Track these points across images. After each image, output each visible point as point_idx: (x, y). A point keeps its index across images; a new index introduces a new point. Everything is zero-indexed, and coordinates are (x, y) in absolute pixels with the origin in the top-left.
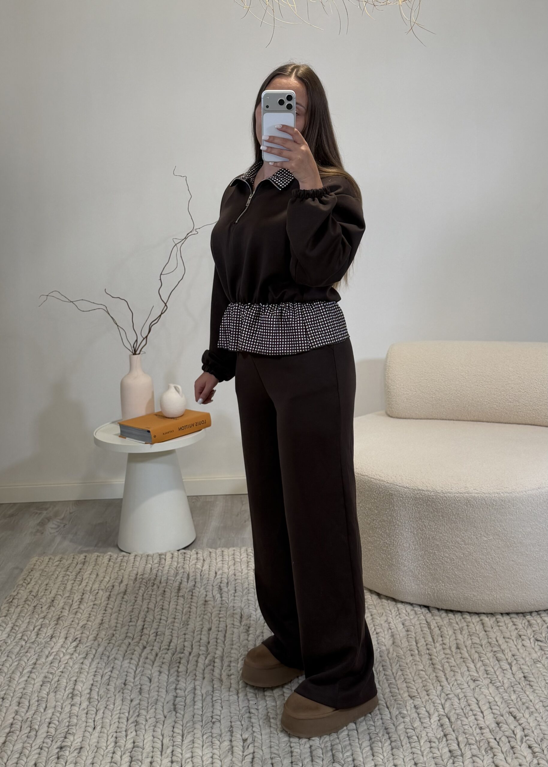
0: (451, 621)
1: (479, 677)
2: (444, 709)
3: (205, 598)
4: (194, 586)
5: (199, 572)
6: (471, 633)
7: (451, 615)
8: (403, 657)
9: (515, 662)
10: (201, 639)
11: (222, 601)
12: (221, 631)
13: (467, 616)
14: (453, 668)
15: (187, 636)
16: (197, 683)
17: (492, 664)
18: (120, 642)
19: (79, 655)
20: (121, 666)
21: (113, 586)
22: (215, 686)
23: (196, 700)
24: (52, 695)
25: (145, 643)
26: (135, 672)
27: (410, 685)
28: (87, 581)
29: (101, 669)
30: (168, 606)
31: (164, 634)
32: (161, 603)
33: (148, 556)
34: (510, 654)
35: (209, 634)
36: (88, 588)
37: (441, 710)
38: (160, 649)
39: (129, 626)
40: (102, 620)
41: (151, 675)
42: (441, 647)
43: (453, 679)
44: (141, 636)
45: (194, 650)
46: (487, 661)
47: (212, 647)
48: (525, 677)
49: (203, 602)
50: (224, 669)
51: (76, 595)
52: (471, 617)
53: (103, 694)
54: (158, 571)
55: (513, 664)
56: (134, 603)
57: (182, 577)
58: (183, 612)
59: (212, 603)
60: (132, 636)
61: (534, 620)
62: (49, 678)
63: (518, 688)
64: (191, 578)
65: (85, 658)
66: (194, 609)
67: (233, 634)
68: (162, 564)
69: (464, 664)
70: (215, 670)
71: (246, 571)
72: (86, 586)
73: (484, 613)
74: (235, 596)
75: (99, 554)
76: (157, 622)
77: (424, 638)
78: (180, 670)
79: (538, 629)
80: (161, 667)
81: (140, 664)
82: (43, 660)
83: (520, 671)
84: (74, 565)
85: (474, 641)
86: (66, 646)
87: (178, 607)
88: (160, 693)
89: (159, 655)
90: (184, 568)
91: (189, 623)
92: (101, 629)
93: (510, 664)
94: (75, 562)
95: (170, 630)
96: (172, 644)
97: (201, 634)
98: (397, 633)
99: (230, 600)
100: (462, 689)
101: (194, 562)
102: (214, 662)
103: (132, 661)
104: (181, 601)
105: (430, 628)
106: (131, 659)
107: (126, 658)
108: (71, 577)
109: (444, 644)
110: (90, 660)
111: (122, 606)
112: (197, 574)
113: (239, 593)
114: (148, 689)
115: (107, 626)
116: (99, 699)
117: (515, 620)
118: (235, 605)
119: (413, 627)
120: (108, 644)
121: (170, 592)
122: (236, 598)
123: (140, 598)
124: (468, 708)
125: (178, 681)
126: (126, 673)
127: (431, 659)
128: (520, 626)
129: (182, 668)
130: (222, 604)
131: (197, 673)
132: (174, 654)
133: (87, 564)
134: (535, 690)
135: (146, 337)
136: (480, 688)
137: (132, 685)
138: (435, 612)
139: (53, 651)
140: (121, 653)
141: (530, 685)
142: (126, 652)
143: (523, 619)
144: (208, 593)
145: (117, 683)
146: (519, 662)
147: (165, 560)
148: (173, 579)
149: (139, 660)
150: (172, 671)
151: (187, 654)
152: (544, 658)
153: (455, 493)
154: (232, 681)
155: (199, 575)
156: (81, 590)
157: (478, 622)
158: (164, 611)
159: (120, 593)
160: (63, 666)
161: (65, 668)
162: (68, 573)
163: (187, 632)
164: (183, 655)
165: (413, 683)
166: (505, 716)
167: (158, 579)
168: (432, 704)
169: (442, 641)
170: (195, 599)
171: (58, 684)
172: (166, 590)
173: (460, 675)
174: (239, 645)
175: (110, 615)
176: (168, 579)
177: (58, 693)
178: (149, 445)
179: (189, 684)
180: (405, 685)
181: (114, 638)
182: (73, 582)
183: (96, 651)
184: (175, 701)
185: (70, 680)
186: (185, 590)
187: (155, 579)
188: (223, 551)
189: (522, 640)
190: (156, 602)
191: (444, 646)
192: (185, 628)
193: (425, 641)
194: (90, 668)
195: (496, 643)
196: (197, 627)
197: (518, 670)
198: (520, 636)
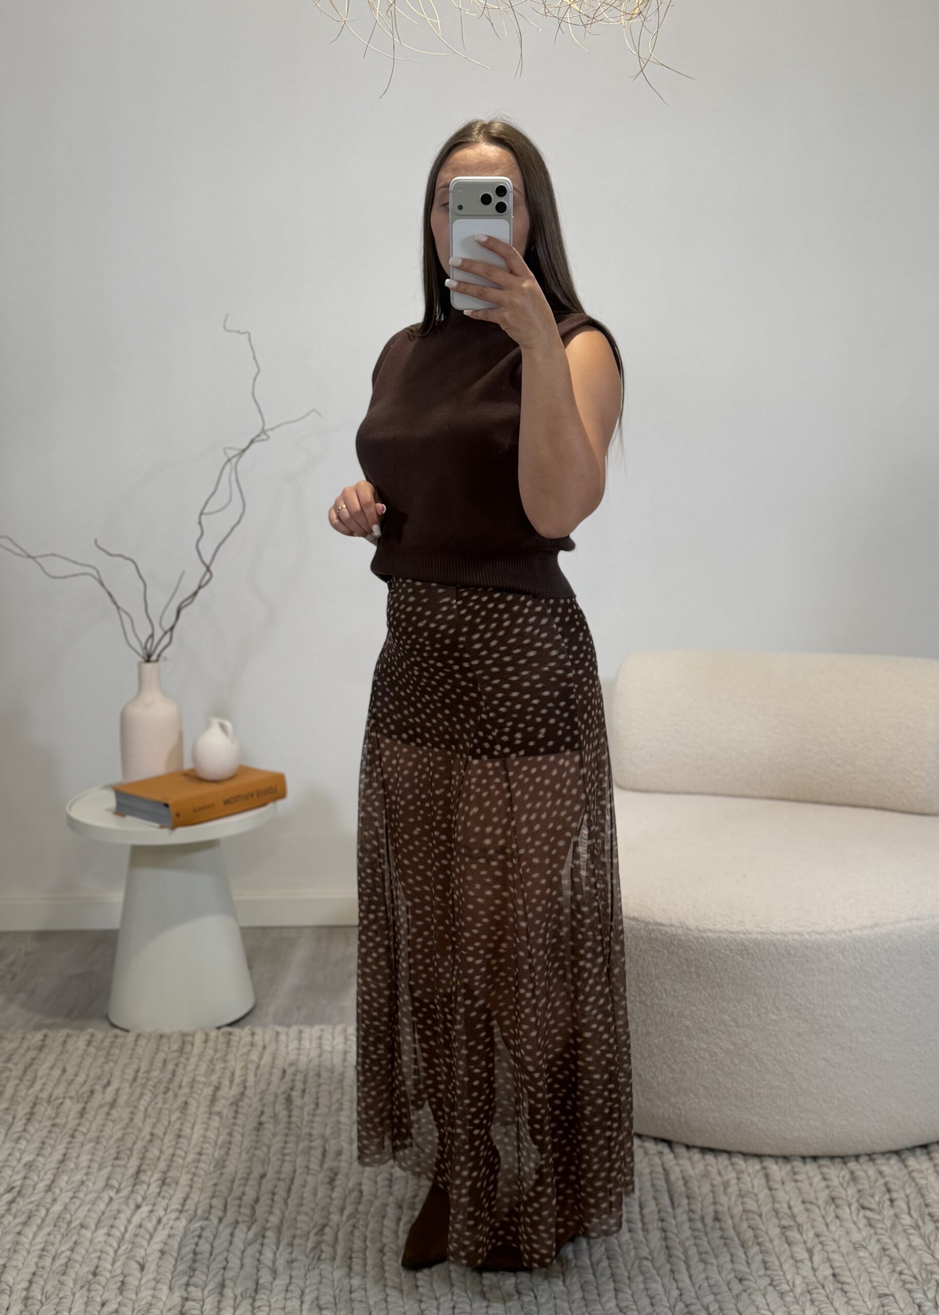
0: (709, 1168)
1: (751, 1274)
3: (260, 1117)
4: (242, 1094)
5: (252, 1067)
6: (743, 1193)
7: (710, 1158)
9: (819, 1247)
10: (243, 1194)
11: (290, 1123)
12: (284, 1180)
13: (739, 1161)
14: (704, 1256)
15: (220, 1188)
16: (229, 1274)
17: (777, 1249)
18: (95, 1195)
19: (15, 1217)
20: (91, 1241)
21: (92, 1092)
22: (261, 1281)
23: (223, 1304)
25: (139, 1199)
26: (116, 1252)
27: (622, 1285)
28: (43, 1080)
29: (53, 1244)
30: (190, 1131)
31: (177, 1183)
32: (177, 1126)
33: (161, 1036)
34: (811, 1234)
35: (260, 1185)
36: (45, 1095)
38: (166, 1210)
39: (113, 1166)
40: (65, 1155)
41: (146, 1257)
42: (685, 1217)
43: (703, 1276)
44: (134, 1185)
45: (229, 1213)
46: (769, 1245)
47: (263, 1209)
48: (834, 1275)
49: (255, 1125)
50: (281, 1248)
51: (22, 1105)
52: (745, 1161)
53: (51, 1290)
55: (816, 1251)
56: (128, 1124)
57: (220, 1078)
58: (216, 1142)
59: (269, 1126)
60: (116, 1184)
61: (862, 1170)
63: (819, 1295)
64: (237, 1080)
65: (25, 1224)
66: (237, 1137)
67: (304, 1186)
68: (186, 1053)
69: (725, 1249)
70: (263, 1252)
71: (341, 1069)
72: (41, 1090)
73: (771, 1156)
74: (314, 1115)
75: (70, 1032)
76: (166, 1160)
77: (655, 1198)
78: (199, 1249)
79: (867, 1187)
80: (165, 1244)
81: (127, 1236)
84: (22, 1051)
85: (748, 1207)
87: (209, 1134)
88: (157, 1293)
89: (164, 1220)
90: (225, 1061)
91: (227, 1163)
92: (60, 1170)
93: (810, 1251)
94: (25, 1046)
95: (190, 1176)
96: (188, 1202)
97: (245, 1185)
99: (305, 1122)
100: (715, 1295)
101: (246, 1049)
102: (264, 1237)
103: (113, 1232)
104: (215, 1122)
105: (667, 1180)
106: (112, 1226)
107: (101, 1224)
108: (14, 1074)
109: (692, 1211)
110: (35, 1228)
111: (105, 1128)
112: (249, 1071)
113: (322, 1110)
114: (137, 1283)
115: (72, 1166)
116: (44, 1300)
117: (825, 1170)
118: (315, 1132)
120: (73, 1198)
121: (196, 1104)
122: (317, 1119)
123: (140, 1115)
125: (194, 1270)
126: (98, 1254)
127: (665, 1239)
128: (835, 1182)
129: (204, 1247)
130: (289, 1129)
131: (231, 1255)
132: (191, 1221)
133: (46, 1051)
134: (850, 1299)
135: (172, 629)
136: (750, 1295)
137: (108, 1275)
138: (682, 1151)
140: (95, 1216)
141: (842, 1290)
142: (103, 1213)
143: (842, 1169)
144: (266, 1109)
145: (81, 1273)
146: (826, 1248)
147: (193, 1044)
148: (204, 1079)
149: (126, 1229)
150: (185, 1251)
151: (215, 1221)
152: (873, 1241)
153: (720, 932)
154: (294, 1273)
155: (253, 1074)
156: (30, 1099)
157: (758, 1172)
158: (181, 1140)
159: (101, 1106)
162: (10, 1065)
163: (220, 1180)
164: (206, 1223)
165: (627, 1281)
167: (177, 1080)
169: (689, 1204)
170: (241, 1119)
172: (191, 1101)
173: (715, 1268)
174: (312, 1205)
175: (79, 1145)
176: (194, 1080)
178: (166, 831)
179: (214, 1276)
180: (612, 1285)
181: (84, 1188)
182: (16, 1082)
183: (48, 1210)
184: (183, 1306)
186: (223, 1101)
187: (171, 1080)
188: (301, 1032)
189: (837, 1206)
190: (169, 1122)
191: (691, 1215)
192: (217, 1174)
193: (657, 1205)
194: (34, 1242)
195: (788, 1211)
196: (239, 1173)
197: (823, 1262)
198: (833, 1199)
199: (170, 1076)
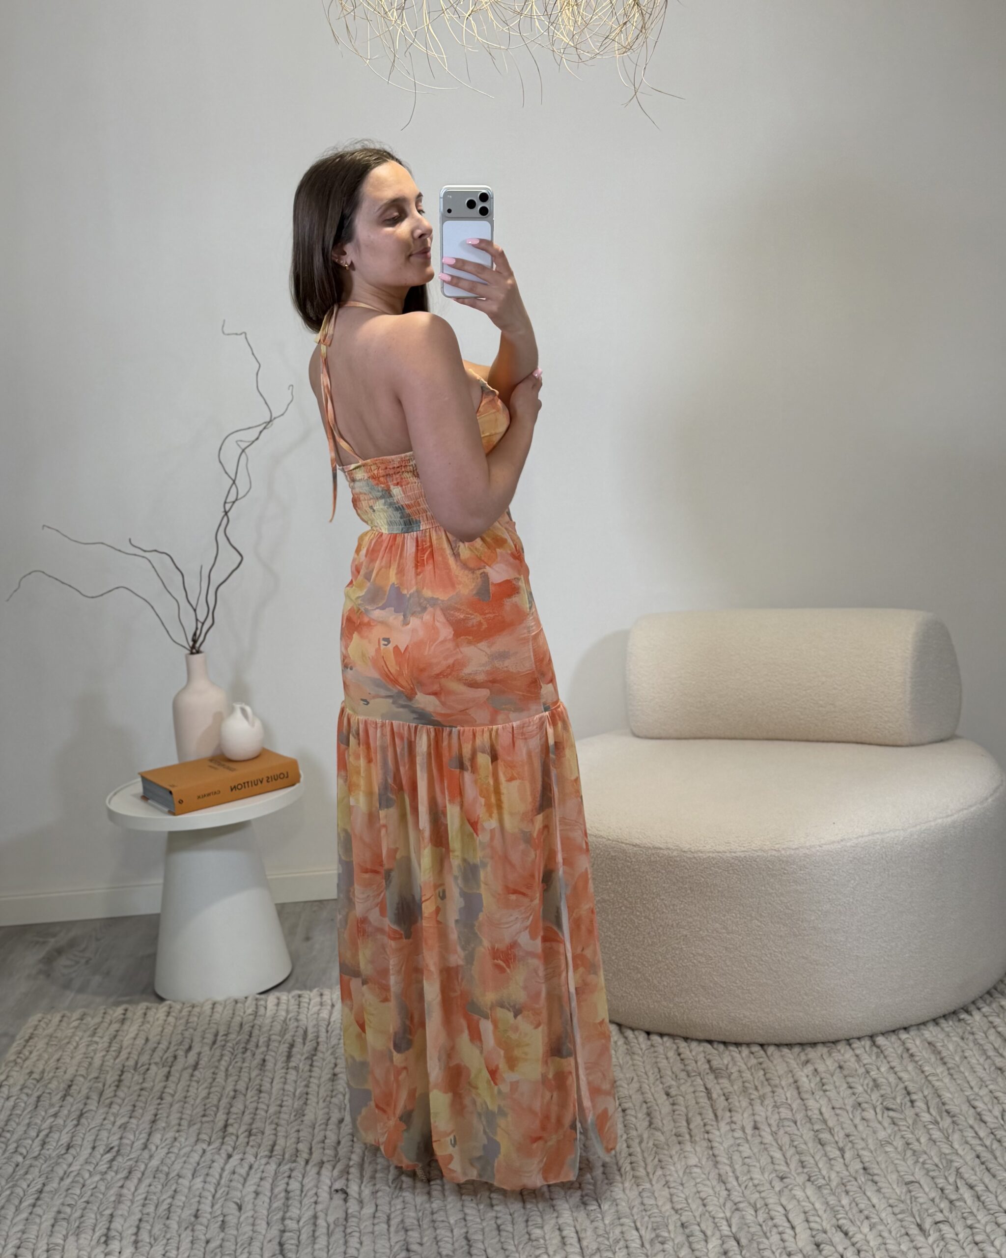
0: (747, 1085)
1: (790, 1173)
2: (730, 1226)
3: (333, 1069)
4: (316, 1049)
5: (323, 1025)
6: (778, 1104)
8: (666, 1147)
9: (850, 1145)
10: (325, 1137)
14: (746, 1160)
15: (301, 1134)
17: (812, 1152)
18: (188, 1149)
19: (116, 1173)
20: (190, 1188)
21: (175, 1057)
24: (71, 1239)
25: (230, 1149)
26: (214, 1197)
27: (675, 1191)
28: (128, 1050)
29: (155, 1193)
30: (268, 1085)
31: (263, 1133)
32: (258, 1081)
34: (842, 1134)
35: (339, 1128)
37: (725, 1228)
38: (256, 1158)
39: (202, 1122)
40: (156, 1115)
41: (242, 1198)
42: (728, 1128)
43: (747, 1177)
44: (223, 1138)
45: (314, 1156)
46: (804, 1147)
47: (345, 1150)
48: (865, 1169)
49: (329, 1076)
50: (365, 1181)
53: (158, 1233)
54: (253, 1027)
55: (847, 1149)
56: (211, 1083)
57: (294, 1036)
58: (294, 1094)
60: (207, 1138)
62: (65, 1213)
63: (852, 1187)
64: (310, 1036)
65: (127, 1178)
66: (313, 1088)
68: (261, 1016)
69: (766, 1152)
76: (250, 1113)
77: (700, 1114)
78: (290, 1188)
80: (258, 1186)
81: (223, 1182)
82: (54, 1185)
83: (858, 1160)
84: (106, 1025)
85: (783, 1116)
86: (94, 1162)
87: (287, 1087)
88: (256, 1227)
89: (255, 1166)
90: (297, 1020)
91: (305, 1112)
92: (153, 1129)
93: (842, 1150)
94: (107, 1020)
95: (273, 1126)
96: (277, 1148)
97: (325, 1130)
98: (656, 1108)
100: (760, 1192)
101: (316, 1009)
103: (209, 1179)
104: (292, 1075)
105: (710, 1098)
106: (207, 1175)
107: (197, 1174)
108: (100, 1045)
109: (732, 1122)
110: (136, 1181)
111: (191, 1089)
112: (320, 1028)
114: (235, 1221)
115: (164, 1125)
116: (153, 1242)
119: (681, 1098)
120: (168, 1153)
121: (273, 1061)
123: (221, 1075)
124: (770, 1223)
125: (288, 1206)
126: (197, 1199)
127: (712, 1148)
128: (859, 1089)
129: (294, 1185)
132: (280, 1165)
133: (128, 1023)
134: (881, 1188)
136: (791, 1190)
137: (209, 1216)
139: (71, 1169)
140: (190, 1167)
141: (872, 1181)
142: (198, 1164)
143: (865, 1078)
145: (183, 1216)
146: (856, 1146)
147: (266, 1008)
148: (279, 1038)
149: (221, 1176)
150: (276, 1191)
151: (303, 1163)
155: (324, 1030)
158: (262, 1095)
159: (185, 1069)
160: (89, 1193)
161: (92, 1195)
162: (96, 1039)
163: (301, 1127)
164: (294, 1165)
165: (681, 1188)
166: (829, 1234)
167: (254, 1039)
168: (711, 1220)
169: (731, 1117)
170: (316, 1072)
171: (80, 1223)
172: (267, 1057)
173: (757, 1170)
175: (168, 1106)
176: (269, 1039)
177: (83, 1236)
179: (306, 1210)
180: (667, 1189)
181: (177, 1144)
182: (104, 1053)
183: (146, 1165)
184: (282, 1237)
185: (102, 1215)
186: (299, 1056)
189: (863, 1110)
190: (250, 1079)
191: (734, 1126)
192: (299, 1121)
193: (702, 1120)
194: (136, 1194)
195: (819, 1117)
196: (319, 1118)
197: (854, 1158)
198: (860, 1104)
199: (247, 1037)
